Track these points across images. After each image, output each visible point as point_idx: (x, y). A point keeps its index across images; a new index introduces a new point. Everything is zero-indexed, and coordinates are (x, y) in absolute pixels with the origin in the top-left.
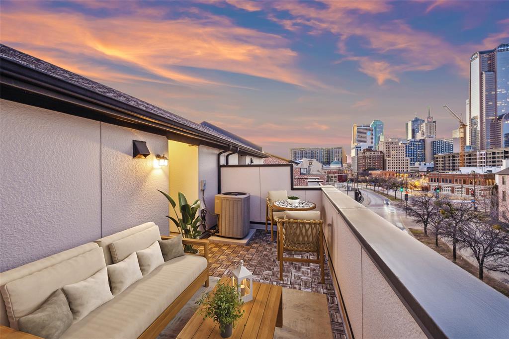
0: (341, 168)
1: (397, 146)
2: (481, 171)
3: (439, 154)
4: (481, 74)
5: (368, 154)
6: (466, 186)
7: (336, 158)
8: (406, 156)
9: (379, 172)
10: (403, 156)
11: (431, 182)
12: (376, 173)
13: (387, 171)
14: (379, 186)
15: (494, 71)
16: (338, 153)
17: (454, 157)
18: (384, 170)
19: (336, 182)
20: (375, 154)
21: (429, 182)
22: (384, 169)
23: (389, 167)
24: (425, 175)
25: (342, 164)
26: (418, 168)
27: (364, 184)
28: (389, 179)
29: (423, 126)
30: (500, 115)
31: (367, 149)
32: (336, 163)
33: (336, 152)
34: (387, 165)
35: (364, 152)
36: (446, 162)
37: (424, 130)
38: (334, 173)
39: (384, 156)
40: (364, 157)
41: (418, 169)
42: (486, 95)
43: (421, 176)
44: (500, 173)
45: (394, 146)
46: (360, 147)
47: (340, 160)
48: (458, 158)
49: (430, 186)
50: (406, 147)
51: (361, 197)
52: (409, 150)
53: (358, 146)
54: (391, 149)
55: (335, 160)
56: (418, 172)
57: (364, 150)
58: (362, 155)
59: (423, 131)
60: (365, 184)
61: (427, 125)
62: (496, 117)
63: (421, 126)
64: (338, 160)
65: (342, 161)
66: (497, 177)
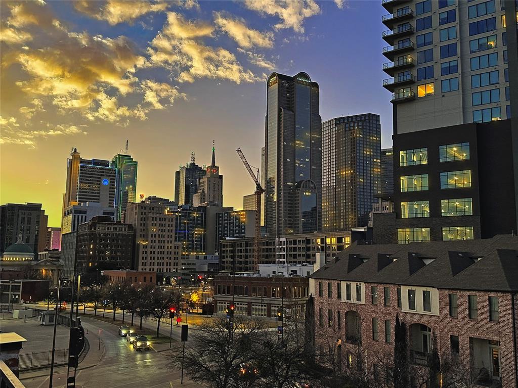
0: (33, 263)
1: (161, 216)
2: (285, 271)
3: (228, 238)
4: (280, 111)
5: (100, 229)
6: (267, 300)
7: (20, 235)
8: (176, 238)
9: (122, 273)
10: (170, 239)
11: (219, 295)
12: (116, 276)
13: (140, 270)
14: (123, 309)
15: (293, 112)
16: (29, 222)
17: (247, 245)
18: (133, 269)
19: (16, 301)
20: (118, 232)
21: (216, 294)
22: (134, 266)
23: (144, 261)
24: (205, 280)
25: (36, 252)
26: (194, 264)
27: (89, 304)
28: (146, 290)
29: (203, 182)
30: (299, 181)
31: (99, 218)
32: (20, 250)
33: (23, 219)
34: (140, 258)
35: (93, 225)
36: (237, 254)
37: (206, 191)
38: (13, 276)
39: (134, 236)
40: (93, 237)
41: (193, 267)
42: (284, 145)
43: (200, 281)
44: (316, 276)
45: (154, 216)
46: (85, 212)
47: (32, 241)
48: (252, 248)
49: (216, 301)
50: (177, 220)
51: (83, 341)
52: (180, 227)
53: (79, 209)
54: (150, 222)
55: (19, 241)
56: (194, 272)
57: (94, 219)
58: (87, 231)
59: (203, 191)
60: (92, 305)
61: (209, 181)
62: (294, 184)
63: (201, 181)
64: (28, 241)
65: (36, 245)
66: (312, 282)
